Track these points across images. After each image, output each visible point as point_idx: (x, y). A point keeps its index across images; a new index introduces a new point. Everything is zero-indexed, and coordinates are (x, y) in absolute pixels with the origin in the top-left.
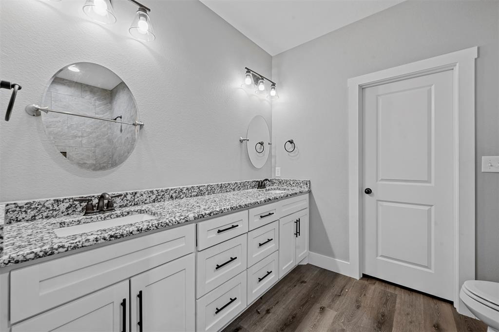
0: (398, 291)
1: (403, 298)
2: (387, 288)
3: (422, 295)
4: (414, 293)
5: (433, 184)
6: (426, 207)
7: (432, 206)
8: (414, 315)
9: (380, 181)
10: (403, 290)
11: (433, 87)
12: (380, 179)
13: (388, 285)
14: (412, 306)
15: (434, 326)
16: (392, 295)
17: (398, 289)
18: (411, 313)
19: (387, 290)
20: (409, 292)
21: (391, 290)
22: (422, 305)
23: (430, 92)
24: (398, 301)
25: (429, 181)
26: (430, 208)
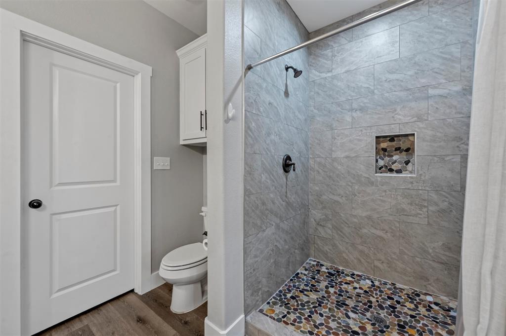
0: (85, 320)
1: (95, 321)
2: (71, 327)
3: (109, 304)
4: (101, 308)
5: (118, 183)
6: (111, 208)
7: (117, 205)
8: (118, 329)
9: (55, 186)
10: (89, 314)
11: (118, 85)
12: (57, 183)
13: (69, 324)
14: (110, 322)
15: (138, 321)
16: (83, 331)
17: (83, 317)
18: (114, 330)
19: (74, 330)
20: (96, 311)
21: (77, 326)
22: (116, 312)
23: (115, 88)
24: (94, 330)
25: (114, 181)
26: (116, 209)
